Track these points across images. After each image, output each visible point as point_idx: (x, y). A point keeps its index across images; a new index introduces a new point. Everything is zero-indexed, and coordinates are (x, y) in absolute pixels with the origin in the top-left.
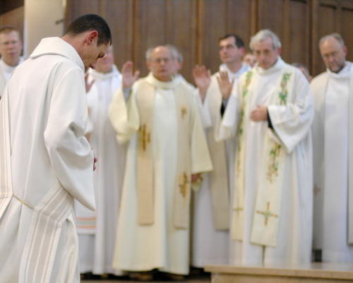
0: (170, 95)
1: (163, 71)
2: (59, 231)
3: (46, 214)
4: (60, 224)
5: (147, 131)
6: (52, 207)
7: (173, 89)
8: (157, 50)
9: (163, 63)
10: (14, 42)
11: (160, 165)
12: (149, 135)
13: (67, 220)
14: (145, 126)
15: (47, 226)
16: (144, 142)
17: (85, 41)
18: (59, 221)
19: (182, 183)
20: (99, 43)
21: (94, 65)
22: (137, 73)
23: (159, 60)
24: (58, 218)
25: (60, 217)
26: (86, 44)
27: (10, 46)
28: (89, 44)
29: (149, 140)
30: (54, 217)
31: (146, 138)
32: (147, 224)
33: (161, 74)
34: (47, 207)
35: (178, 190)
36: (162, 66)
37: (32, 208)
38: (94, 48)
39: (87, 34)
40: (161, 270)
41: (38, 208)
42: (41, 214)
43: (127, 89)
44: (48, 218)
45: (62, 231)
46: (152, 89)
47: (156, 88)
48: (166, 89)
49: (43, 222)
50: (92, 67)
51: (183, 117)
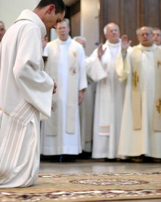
0: (151, 54)
1: (146, 40)
2: (25, 129)
3: (17, 118)
4: (26, 124)
5: (137, 75)
6: (21, 114)
7: (153, 51)
8: (143, 28)
9: (145, 36)
10: (64, 28)
11: (144, 95)
12: (138, 77)
13: (31, 122)
14: (136, 73)
15: (17, 126)
16: (135, 81)
17: (47, 12)
18: (25, 122)
19: (158, 105)
20: (56, 12)
21: (55, 26)
22: (130, 41)
23: (143, 35)
24: (24, 121)
25: (26, 120)
26: (48, 13)
27: (62, 30)
28: (49, 13)
29: (138, 80)
30: (22, 120)
31: (137, 79)
32: (138, 129)
33: (145, 43)
34: (17, 113)
35: (156, 108)
36: (145, 38)
37: (8, 115)
38: (54, 16)
39: (48, 7)
40: (147, 156)
41: (12, 115)
42: (14, 118)
43: (124, 51)
44: (18, 121)
45: (27, 129)
46: (140, 51)
47: (142, 51)
48: (149, 51)
49: (15, 123)
50: (54, 28)
51: (158, 66)
